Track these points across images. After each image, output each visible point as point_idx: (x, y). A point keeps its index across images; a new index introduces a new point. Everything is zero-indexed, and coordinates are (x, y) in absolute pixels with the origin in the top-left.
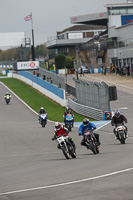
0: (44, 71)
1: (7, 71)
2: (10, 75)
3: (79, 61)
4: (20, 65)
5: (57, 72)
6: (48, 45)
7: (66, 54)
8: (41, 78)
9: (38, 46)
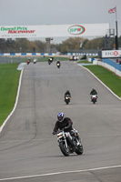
4: (105, 54)
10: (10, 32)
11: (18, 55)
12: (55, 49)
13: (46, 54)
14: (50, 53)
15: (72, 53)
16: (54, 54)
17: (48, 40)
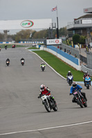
0: (65, 46)
1: (40, 45)
2: (42, 48)
3: (89, 39)
4: (49, 42)
5: (74, 47)
6: (68, 28)
7: (80, 34)
8: (63, 51)
9: (61, 29)
12: (10, 39)
13: (4, 43)
14: (7, 42)
15: (24, 41)
16: (10, 43)
17: (6, 32)
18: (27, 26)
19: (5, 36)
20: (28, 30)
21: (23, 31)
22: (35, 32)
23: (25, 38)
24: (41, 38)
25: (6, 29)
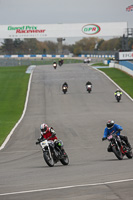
1: (109, 61)
2: (112, 65)
4: (122, 55)
10: (18, 31)
11: (27, 56)
12: (67, 50)
13: (58, 56)
14: (62, 55)
15: (86, 55)
16: (66, 56)
17: (60, 40)
18: (91, 32)
19: (59, 47)
20: (93, 39)
21: (85, 40)
22: (102, 41)
23: (88, 49)
24: (112, 49)
25: (60, 36)
